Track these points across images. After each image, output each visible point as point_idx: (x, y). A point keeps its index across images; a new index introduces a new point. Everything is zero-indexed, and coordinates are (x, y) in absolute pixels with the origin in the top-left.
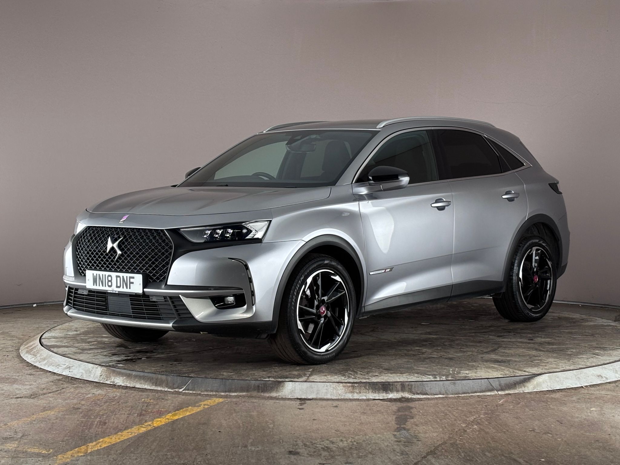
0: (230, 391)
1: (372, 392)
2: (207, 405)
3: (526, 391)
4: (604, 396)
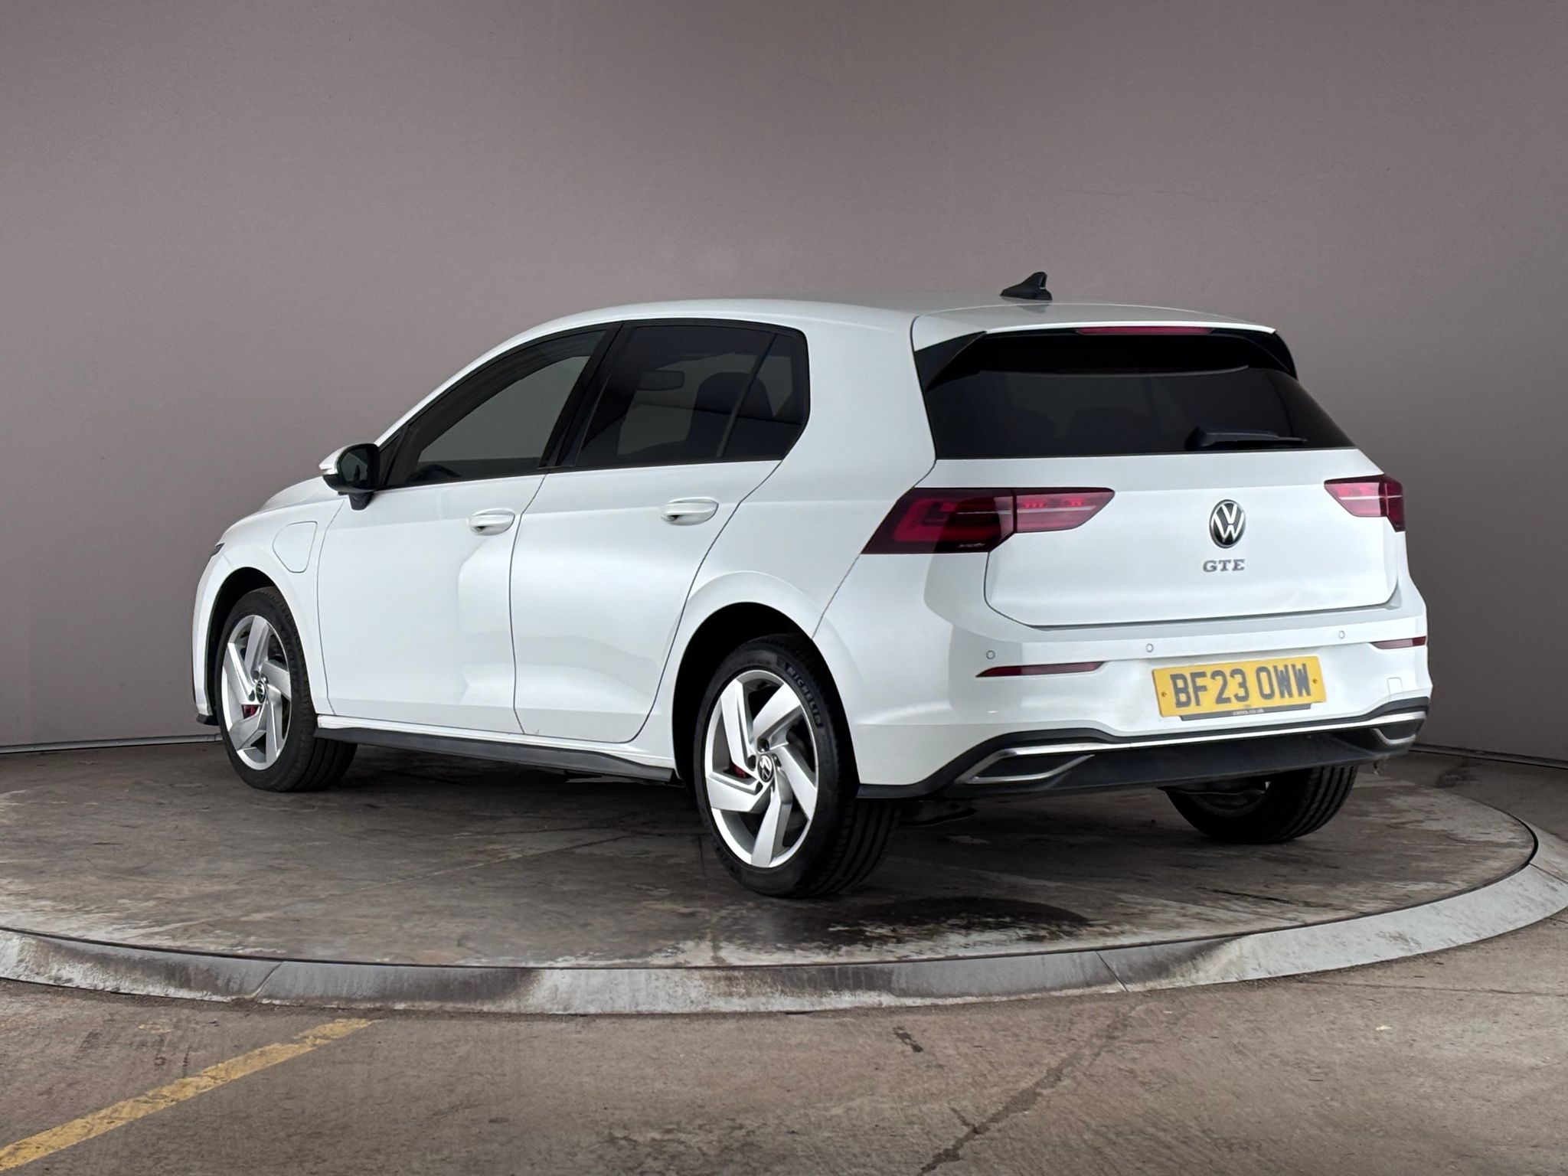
0: (390, 999)
1: (782, 991)
2: (321, 1038)
3: (1202, 982)
4: (1413, 993)
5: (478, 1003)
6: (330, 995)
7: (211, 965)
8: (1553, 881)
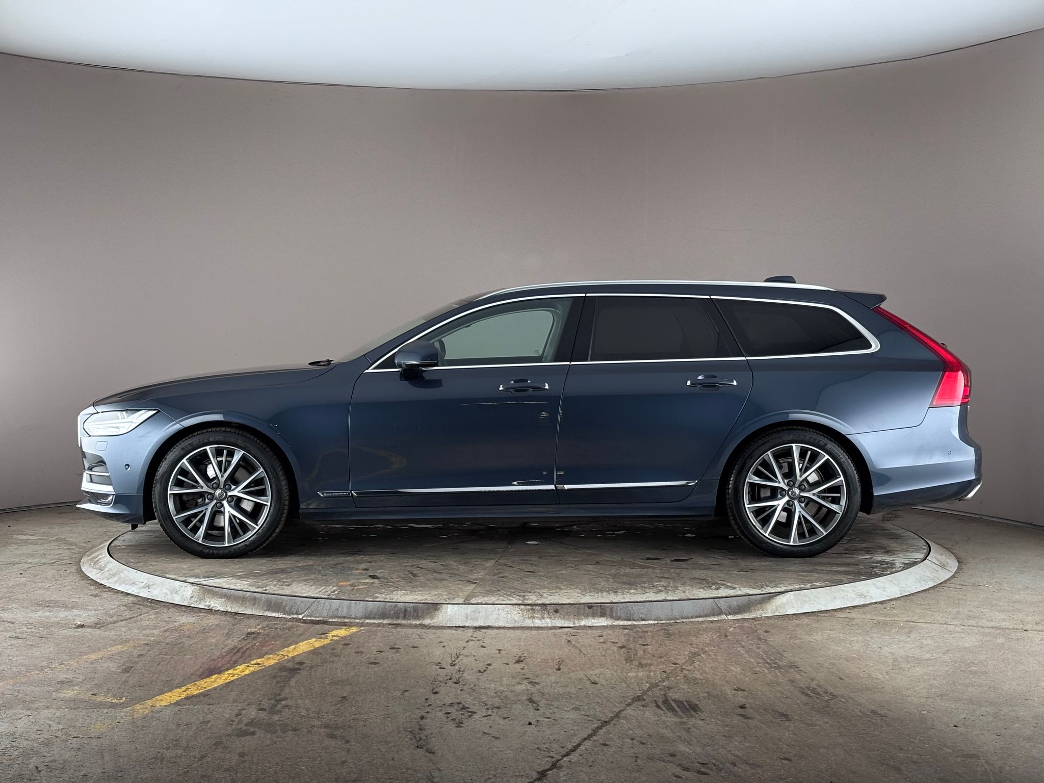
0: (368, 618)
1: (559, 617)
2: (336, 636)
3: (765, 614)
4: (869, 622)
5: (410, 621)
7: (283, 600)
8: (938, 568)
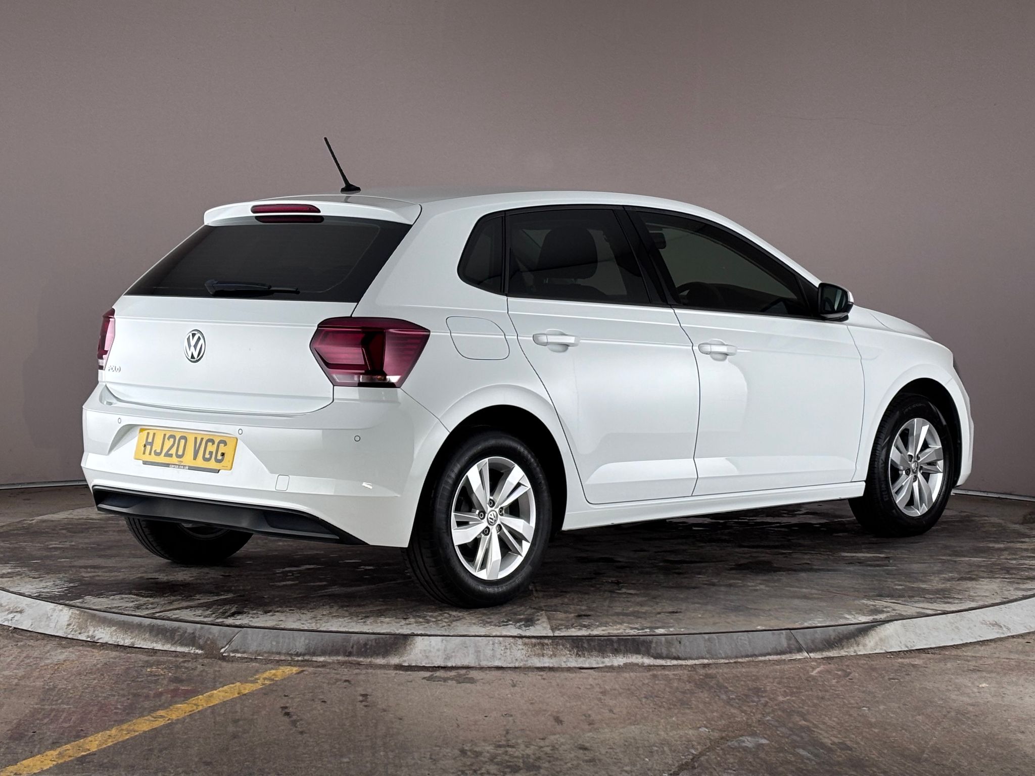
0: (314, 654)
1: (577, 654)
3: (862, 652)
5: (373, 659)
6: (274, 651)
